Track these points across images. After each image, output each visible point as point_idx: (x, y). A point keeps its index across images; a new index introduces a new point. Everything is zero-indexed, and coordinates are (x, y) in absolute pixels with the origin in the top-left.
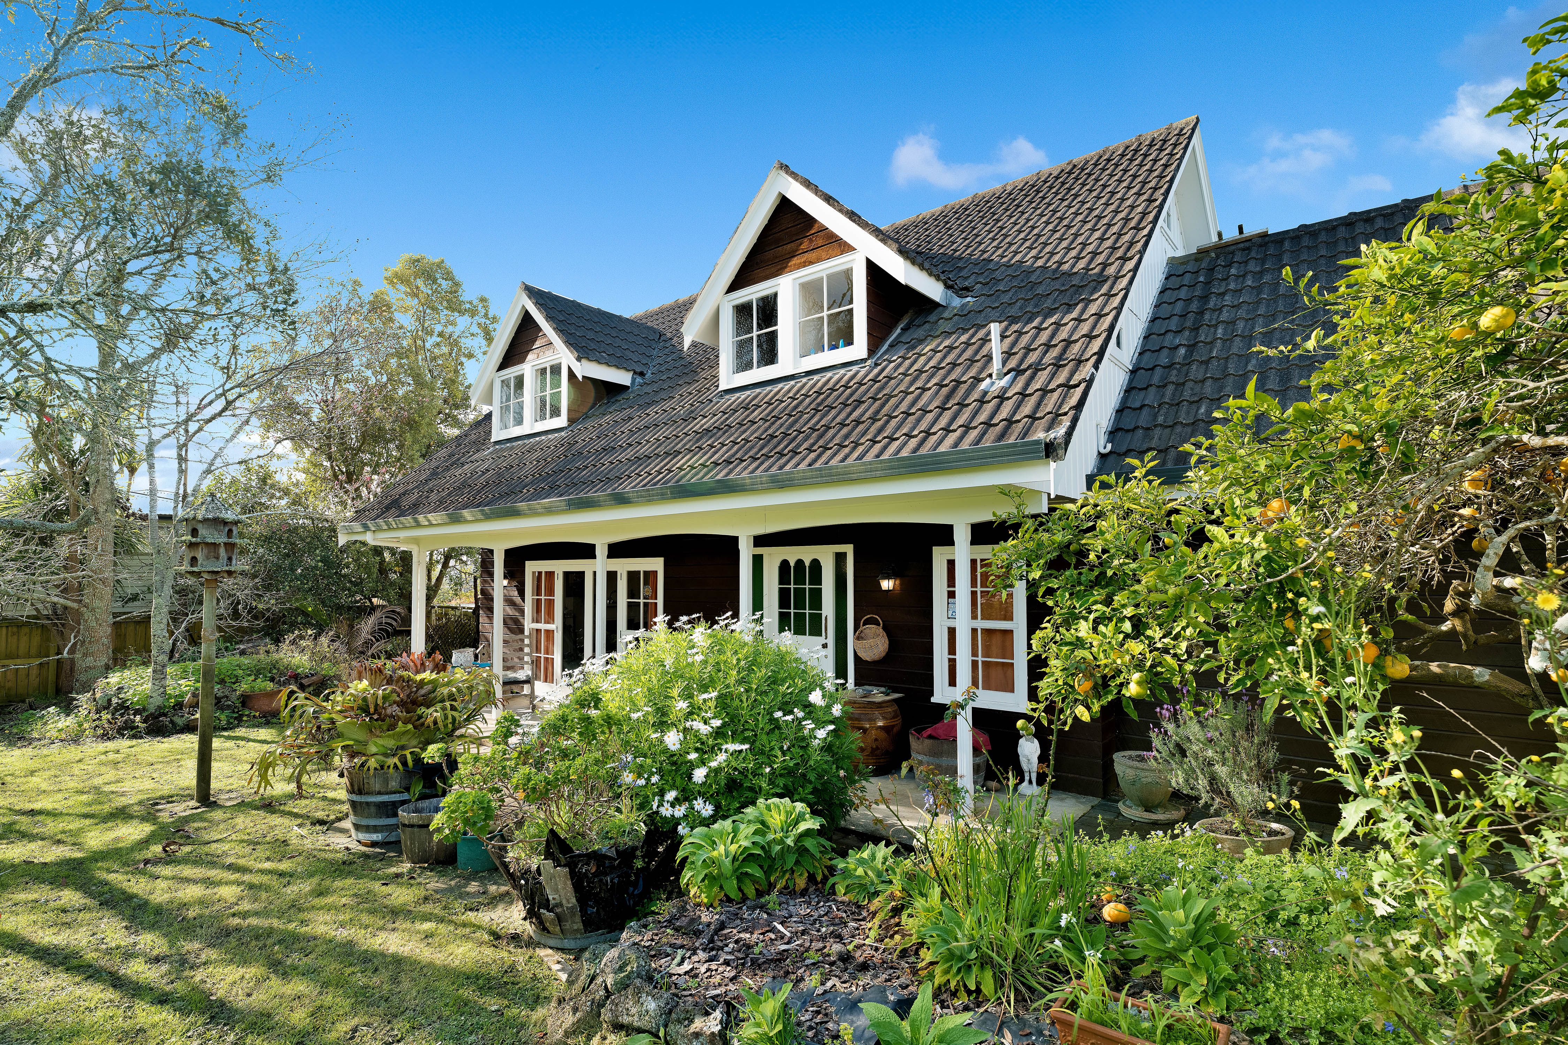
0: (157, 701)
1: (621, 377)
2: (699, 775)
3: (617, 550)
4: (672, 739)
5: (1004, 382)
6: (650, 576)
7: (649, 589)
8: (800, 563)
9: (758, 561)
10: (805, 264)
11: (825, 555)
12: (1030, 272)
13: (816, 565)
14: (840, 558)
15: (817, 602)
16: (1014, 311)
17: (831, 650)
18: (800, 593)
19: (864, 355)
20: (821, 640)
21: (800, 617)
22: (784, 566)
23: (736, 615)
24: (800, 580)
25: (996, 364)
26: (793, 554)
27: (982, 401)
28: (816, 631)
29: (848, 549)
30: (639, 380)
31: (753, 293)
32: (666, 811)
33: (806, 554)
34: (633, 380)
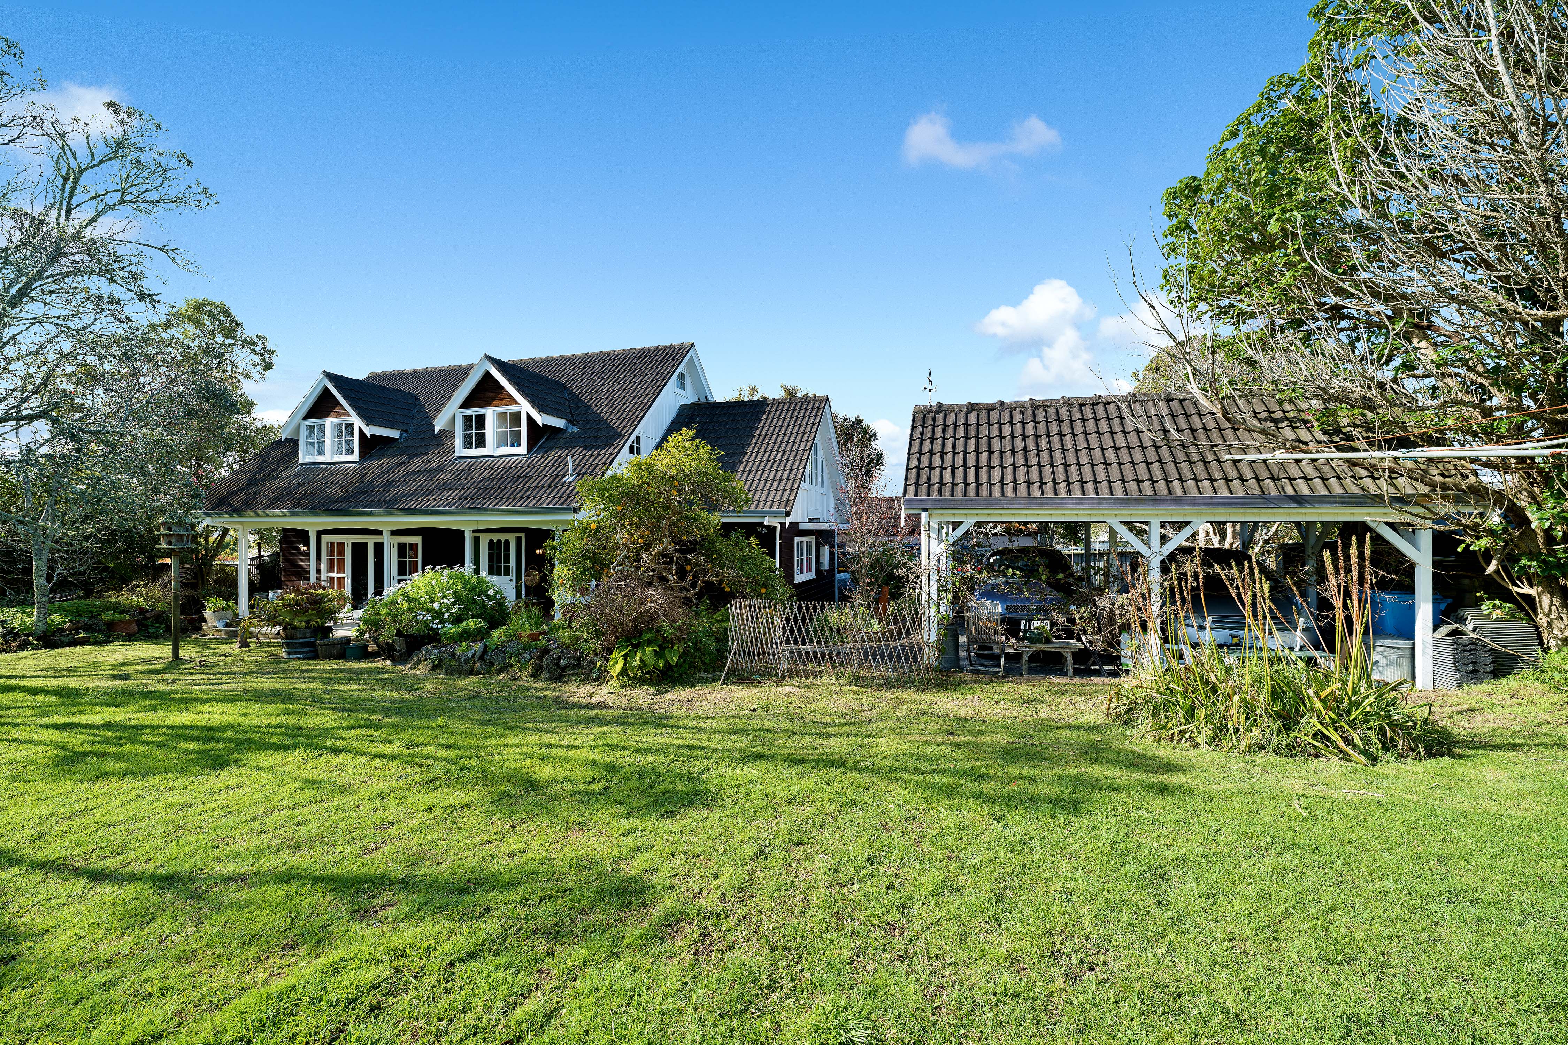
0: (42, 627)
1: (394, 434)
2: (446, 615)
3: (394, 533)
4: (436, 605)
5: (571, 479)
6: (413, 546)
7: (413, 554)
8: (499, 541)
9: (477, 540)
10: (499, 405)
11: (512, 538)
12: (601, 420)
13: (507, 542)
14: (519, 539)
15: (507, 558)
16: (587, 443)
17: (514, 583)
18: (499, 556)
19: (525, 452)
20: (509, 578)
21: (499, 567)
22: (491, 542)
23: (463, 565)
24: (499, 549)
25: (570, 471)
26: (495, 537)
27: (563, 486)
28: (507, 573)
29: (523, 535)
30: (404, 435)
31: (474, 411)
32: (435, 626)
33: (503, 537)
34: (401, 435)
